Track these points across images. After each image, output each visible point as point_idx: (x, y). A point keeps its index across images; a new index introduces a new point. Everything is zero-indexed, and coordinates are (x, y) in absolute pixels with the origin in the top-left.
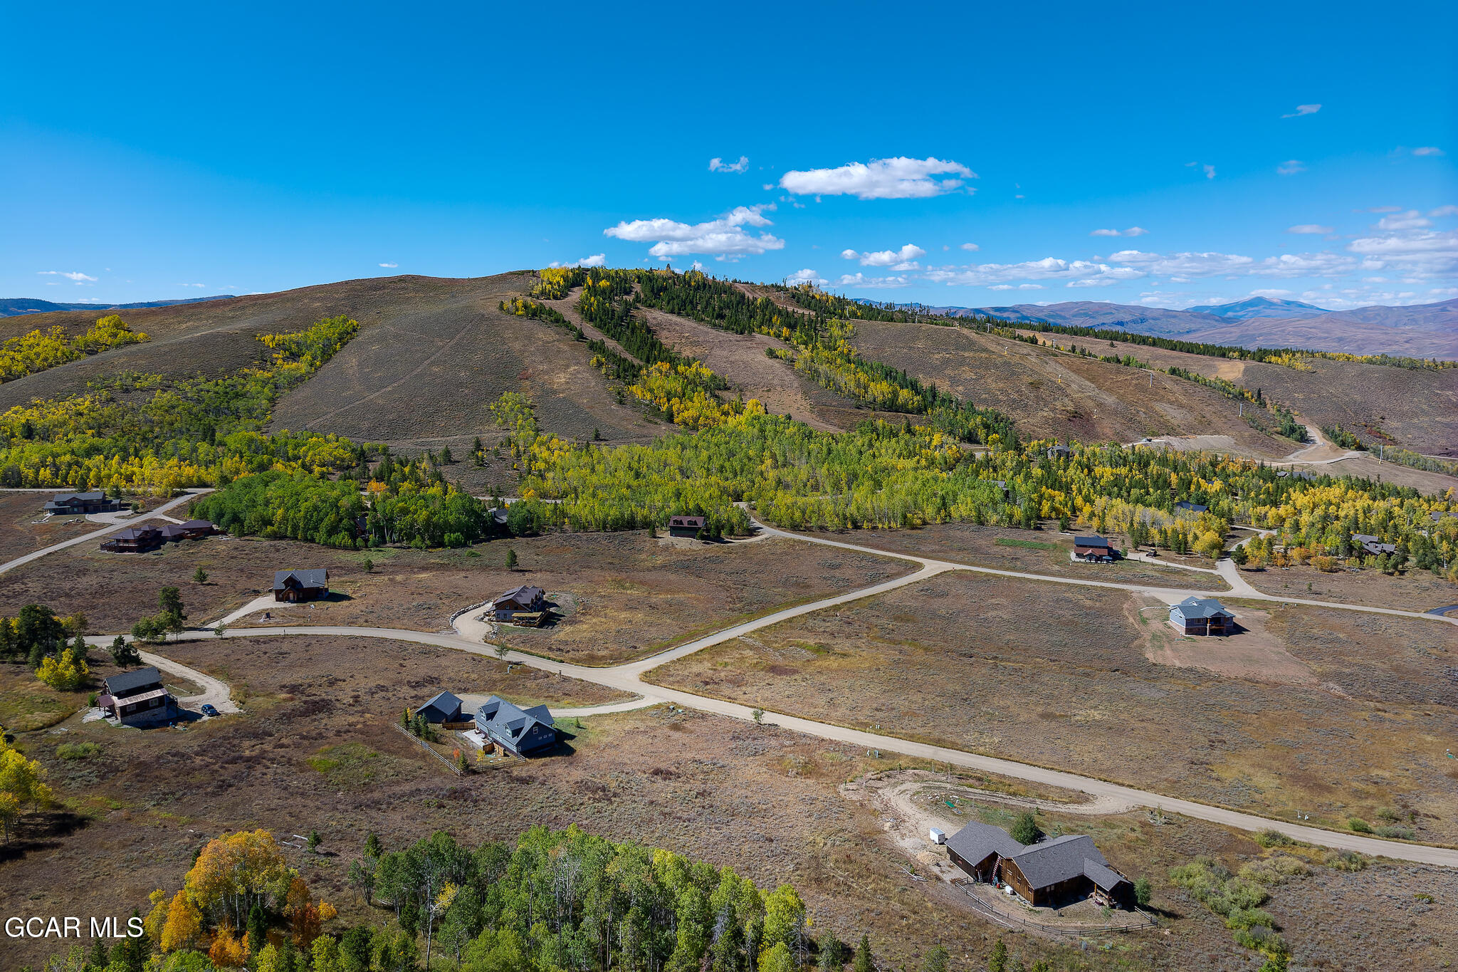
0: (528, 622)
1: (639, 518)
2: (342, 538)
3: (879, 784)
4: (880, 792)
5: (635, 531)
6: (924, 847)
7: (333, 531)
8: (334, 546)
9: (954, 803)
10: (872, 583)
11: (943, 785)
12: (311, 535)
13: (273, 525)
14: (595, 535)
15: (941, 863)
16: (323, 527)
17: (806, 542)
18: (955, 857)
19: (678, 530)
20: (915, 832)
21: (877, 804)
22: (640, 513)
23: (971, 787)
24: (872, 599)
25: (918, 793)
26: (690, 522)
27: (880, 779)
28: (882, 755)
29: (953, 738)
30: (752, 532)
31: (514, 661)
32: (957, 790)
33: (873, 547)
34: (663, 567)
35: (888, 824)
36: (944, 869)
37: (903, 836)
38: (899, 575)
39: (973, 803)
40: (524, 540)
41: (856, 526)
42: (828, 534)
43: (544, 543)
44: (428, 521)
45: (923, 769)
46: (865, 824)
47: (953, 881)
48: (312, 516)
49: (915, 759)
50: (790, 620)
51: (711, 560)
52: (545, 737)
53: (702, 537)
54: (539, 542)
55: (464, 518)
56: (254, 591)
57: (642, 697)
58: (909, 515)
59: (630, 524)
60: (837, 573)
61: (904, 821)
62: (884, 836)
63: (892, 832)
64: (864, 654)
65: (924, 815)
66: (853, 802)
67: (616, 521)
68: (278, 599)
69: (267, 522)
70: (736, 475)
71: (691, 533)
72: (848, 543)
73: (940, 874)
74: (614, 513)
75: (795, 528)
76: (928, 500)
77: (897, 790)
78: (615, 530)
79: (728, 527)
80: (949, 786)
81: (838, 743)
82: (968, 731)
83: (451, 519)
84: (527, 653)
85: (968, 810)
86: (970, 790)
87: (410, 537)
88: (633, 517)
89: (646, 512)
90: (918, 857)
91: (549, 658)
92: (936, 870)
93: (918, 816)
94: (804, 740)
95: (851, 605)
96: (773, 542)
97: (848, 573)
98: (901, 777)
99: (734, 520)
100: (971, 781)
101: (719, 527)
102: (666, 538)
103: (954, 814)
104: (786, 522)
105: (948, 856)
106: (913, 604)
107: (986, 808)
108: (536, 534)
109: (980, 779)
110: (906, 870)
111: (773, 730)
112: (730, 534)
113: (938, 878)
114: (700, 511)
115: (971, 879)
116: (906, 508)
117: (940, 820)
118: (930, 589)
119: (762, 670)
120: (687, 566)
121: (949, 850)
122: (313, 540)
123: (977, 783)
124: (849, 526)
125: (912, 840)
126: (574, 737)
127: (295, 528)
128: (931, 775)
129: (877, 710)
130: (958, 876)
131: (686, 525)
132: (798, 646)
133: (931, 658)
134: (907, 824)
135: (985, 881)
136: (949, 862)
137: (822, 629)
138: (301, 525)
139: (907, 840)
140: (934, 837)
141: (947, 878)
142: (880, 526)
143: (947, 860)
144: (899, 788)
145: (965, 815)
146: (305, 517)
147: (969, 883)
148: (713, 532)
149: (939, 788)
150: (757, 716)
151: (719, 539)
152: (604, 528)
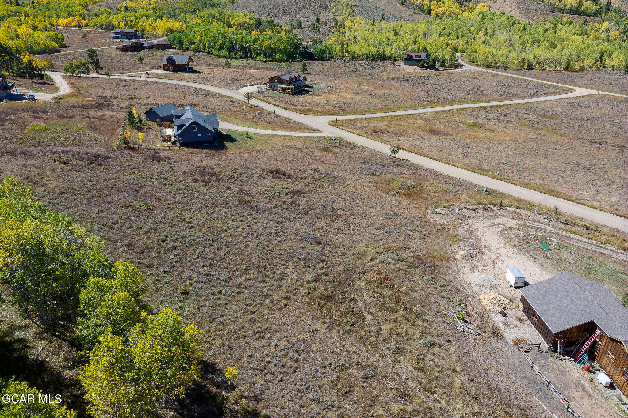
0: (285, 91)
1: (388, 54)
2: (224, 52)
3: (473, 214)
4: (470, 221)
5: (385, 62)
6: (494, 287)
7: (221, 48)
8: (219, 56)
9: (549, 245)
10: (532, 96)
11: (543, 226)
12: (211, 51)
13: (194, 44)
14: (360, 62)
15: (509, 312)
16: (216, 46)
17: (492, 73)
18: (529, 311)
19: (409, 60)
20: (490, 267)
21: (461, 231)
22: (389, 51)
23: (575, 233)
24: (527, 104)
25: (512, 228)
26: (417, 56)
27: (475, 210)
28: (488, 192)
29: (569, 192)
30: (456, 66)
31: (257, 105)
32: (558, 234)
33: (538, 78)
34: (393, 79)
35: (462, 253)
36: (509, 321)
37: (473, 269)
38: (555, 94)
39: (574, 250)
40: (321, 62)
41: (530, 67)
42: (509, 71)
43: (330, 64)
44: (269, 47)
45: (527, 209)
46: (436, 247)
47: (518, 343)
48: (212, 40)
49: (521, 201)
50: (461, 109)
51: (424, 78)
52: (204, 135)
53: (423, 66)
54: (328, 63)
55: (289, 47)
56: (158, 66)
57: (322, 132)
58: (571, 62)
59: (382, 57)
60: (507, 90)
61: (483, 253)
62: (452, 265)
63: (464, 261)
64: (509, 132)
65: (509, 251)
66: (436, 224)
67: (373, 55)
68: (165, 70)
69: (192, 43)
70: (458, 38)
71: (417, 63)
72: (522, 76)
73: (502, 328)
74: (374, 50)
75: (487, 65)
76: (589, 54)
77: (489, 223)
78: (373, 60)
79: (441, 61)
80: (549, 228)
81: (452, 179)
82: (584, 189)
83: (281, 46)
84: (268, 102)
85: (565, 256)
86: (574, 236)
87: (258, 54)
88: (384, 54)
89: (393, 51)
90: (481, 298)
91: (279, 106)
92: (498, 320)
93: (502, 250)
94: (424, 172)
95: (510, 106)
96: (470, 72)
97: (515, 90)
98: (498, 212)
99: (446, 58)
100: (577, 228)
101: (434, 61)
102: (401, 65)
103: (547, 257)
104: (481, 62)
105: (521, 306)
106: (559, 110)
107: (589, 258)
108: (328, 60)
109: (587, 228)
110: (454, 312)
111: (404, 163)
112: (442, 66)
113: (496, 333)
114: (425, 50)
115: (545, 346)
116: (570, 58)
117: (527, 261)
118: (575, 103)
119: (423, 131)
120: (409, 80)
121: (523, 300)
122: (211, 54)
123: (584, 232)
124: (525, 67)
125: (483, 275)
126: (236, 141)
127: (205, 46)
128: (532, 216)
129: (503, 164)
130: (526, 337)
131: (414, 58)
132: (459, 122)
133: (564, 140)
134: (485, 257)
135: (567, 353)
136: (520, 313)
137: (483, 117)
138: (207, 44)
139: (476, 273)
140: (511, 278)
141: (510, 335)
142: (548, 68)
143: (518, 311)
144: (493, 221)
145: (559, 261)
146: (209, 41)
147: (540, 351)
148: (431, 63)
149: (538, 228)
150: (393, 151)
151: (433, 67)
152: (367, 58)
